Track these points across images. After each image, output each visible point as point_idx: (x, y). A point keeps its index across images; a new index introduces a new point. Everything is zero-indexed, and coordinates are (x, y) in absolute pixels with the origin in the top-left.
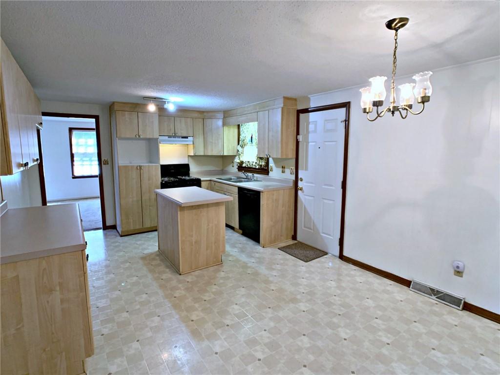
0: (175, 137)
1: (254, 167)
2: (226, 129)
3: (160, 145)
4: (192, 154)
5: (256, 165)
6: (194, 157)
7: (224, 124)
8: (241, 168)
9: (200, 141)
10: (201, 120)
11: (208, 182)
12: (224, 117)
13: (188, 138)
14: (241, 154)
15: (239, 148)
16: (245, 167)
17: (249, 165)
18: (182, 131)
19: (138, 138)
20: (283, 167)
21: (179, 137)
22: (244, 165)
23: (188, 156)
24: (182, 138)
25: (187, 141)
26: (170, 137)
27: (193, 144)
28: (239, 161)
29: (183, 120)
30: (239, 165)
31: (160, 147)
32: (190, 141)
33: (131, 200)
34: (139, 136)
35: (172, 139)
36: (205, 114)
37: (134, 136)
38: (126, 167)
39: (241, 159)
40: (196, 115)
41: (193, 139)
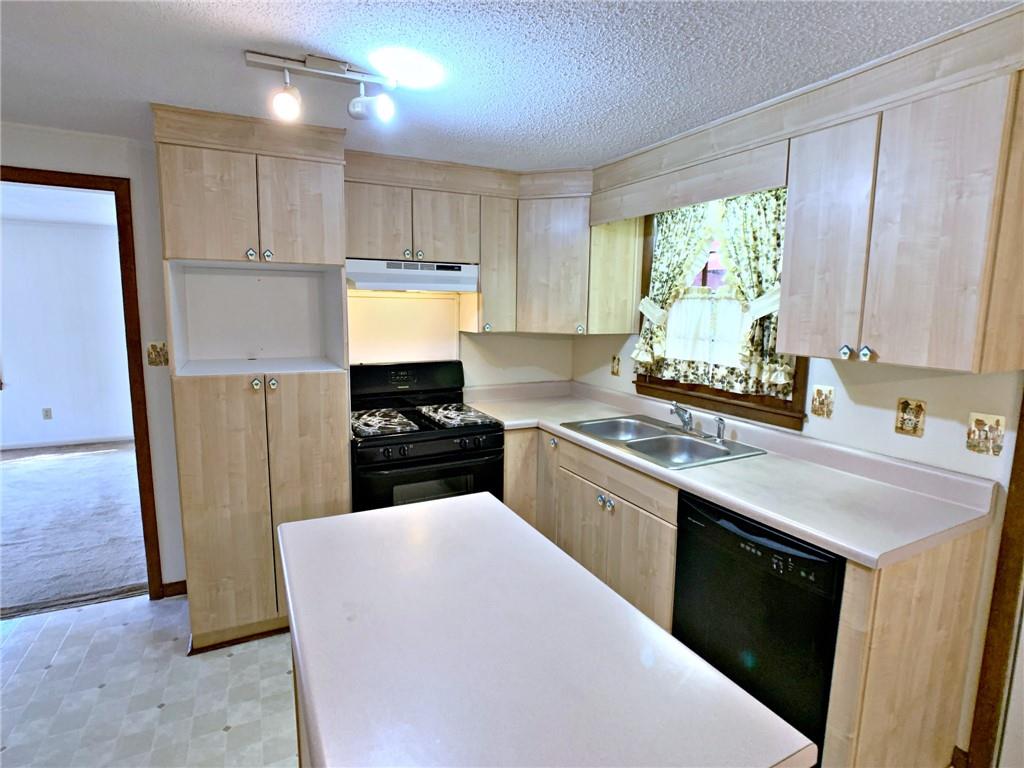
0: (412, 263)
1: (718, 386)
2: (600, 235)
3: (350, 292)
4: (474, 329)
5: (733, 379)
6: (481, 339)
7: (593, 220)
8: (650, 381)
9: (503, 280)
10: (509, 205)
11: (529, 434)
12: (596, 191)
13: (459, 269)
14: (659, 333)
15: (648, 307)
16: (673, 383)
17: (691, 377)
18: (439, 244)
19: (257, 264)
20: (905, 406)
21: (426, 264)
22: (668, 374)
23: (460, 332)
24: (439, 268)
25: (456, 281)
26: (393, 263)
27: (479, 290)
28: (647, 358)
29: (444, 200)
30: (641, 371)
31: (350, 301)
32: (467, 281)
33: (228, 513)
34: (261, 256)
35: (403, 271)
36: (525, 182)
37: (240, 256)
38: (202, 382)
39: (658, 352)
40: (492, 184)
41: (480, 273)
